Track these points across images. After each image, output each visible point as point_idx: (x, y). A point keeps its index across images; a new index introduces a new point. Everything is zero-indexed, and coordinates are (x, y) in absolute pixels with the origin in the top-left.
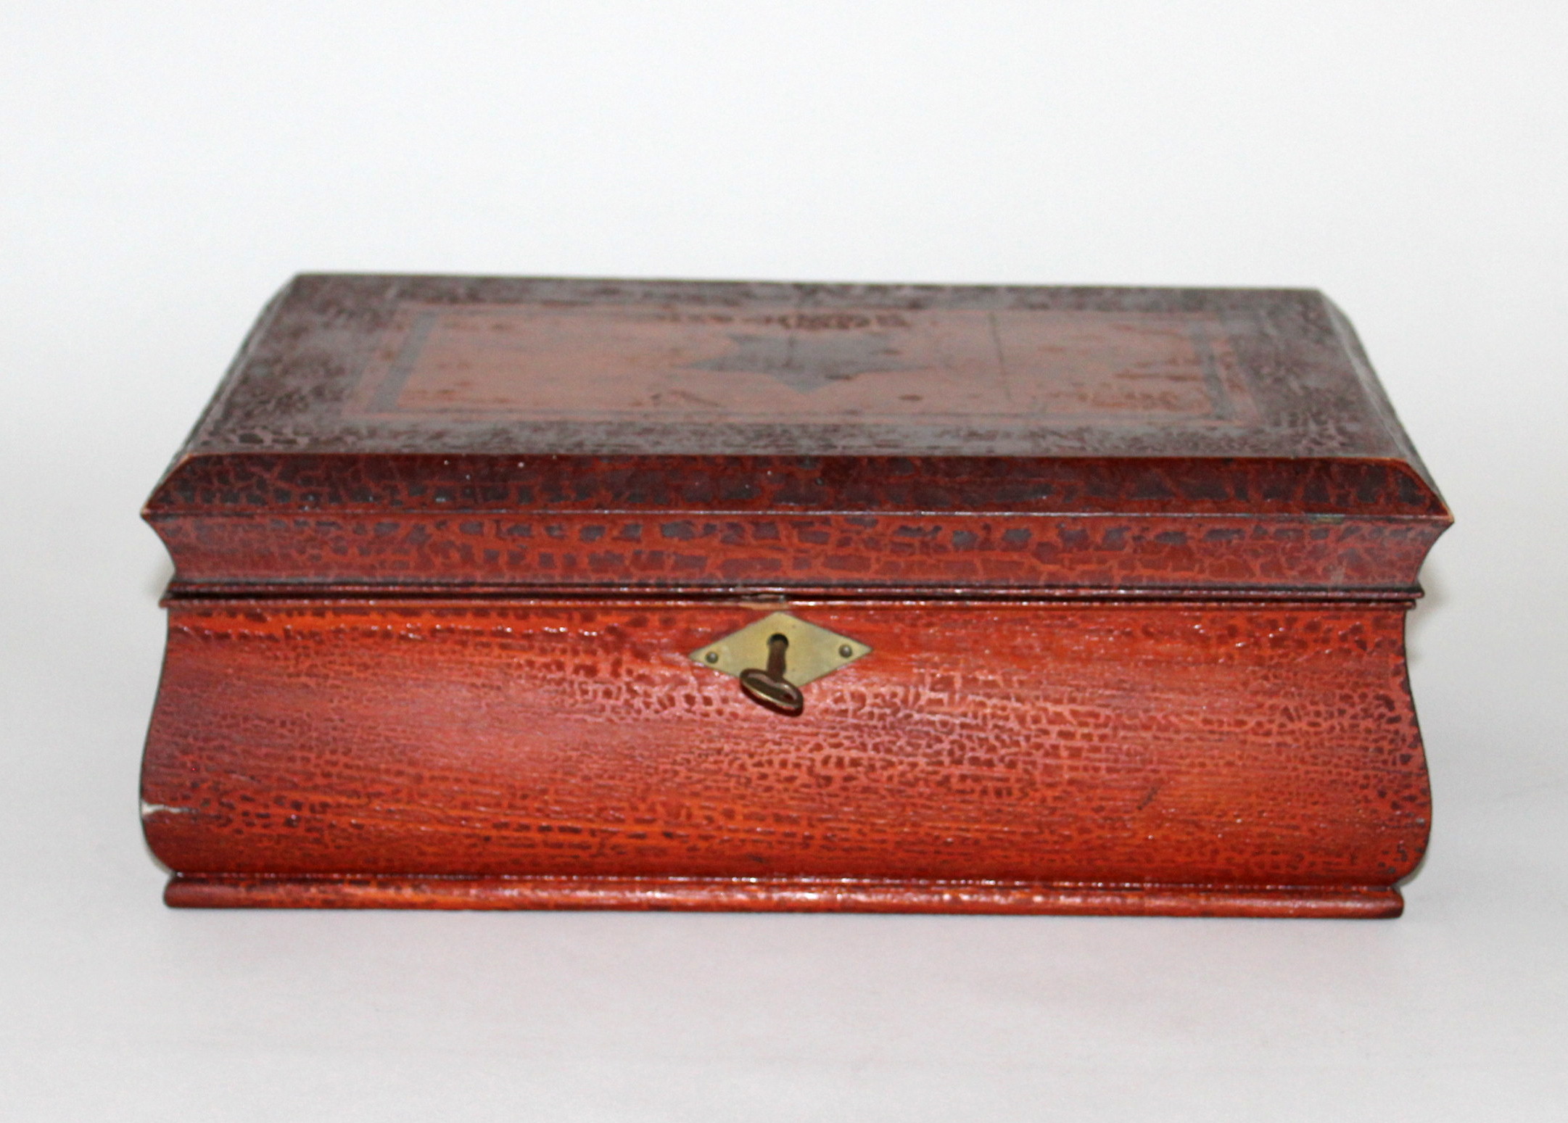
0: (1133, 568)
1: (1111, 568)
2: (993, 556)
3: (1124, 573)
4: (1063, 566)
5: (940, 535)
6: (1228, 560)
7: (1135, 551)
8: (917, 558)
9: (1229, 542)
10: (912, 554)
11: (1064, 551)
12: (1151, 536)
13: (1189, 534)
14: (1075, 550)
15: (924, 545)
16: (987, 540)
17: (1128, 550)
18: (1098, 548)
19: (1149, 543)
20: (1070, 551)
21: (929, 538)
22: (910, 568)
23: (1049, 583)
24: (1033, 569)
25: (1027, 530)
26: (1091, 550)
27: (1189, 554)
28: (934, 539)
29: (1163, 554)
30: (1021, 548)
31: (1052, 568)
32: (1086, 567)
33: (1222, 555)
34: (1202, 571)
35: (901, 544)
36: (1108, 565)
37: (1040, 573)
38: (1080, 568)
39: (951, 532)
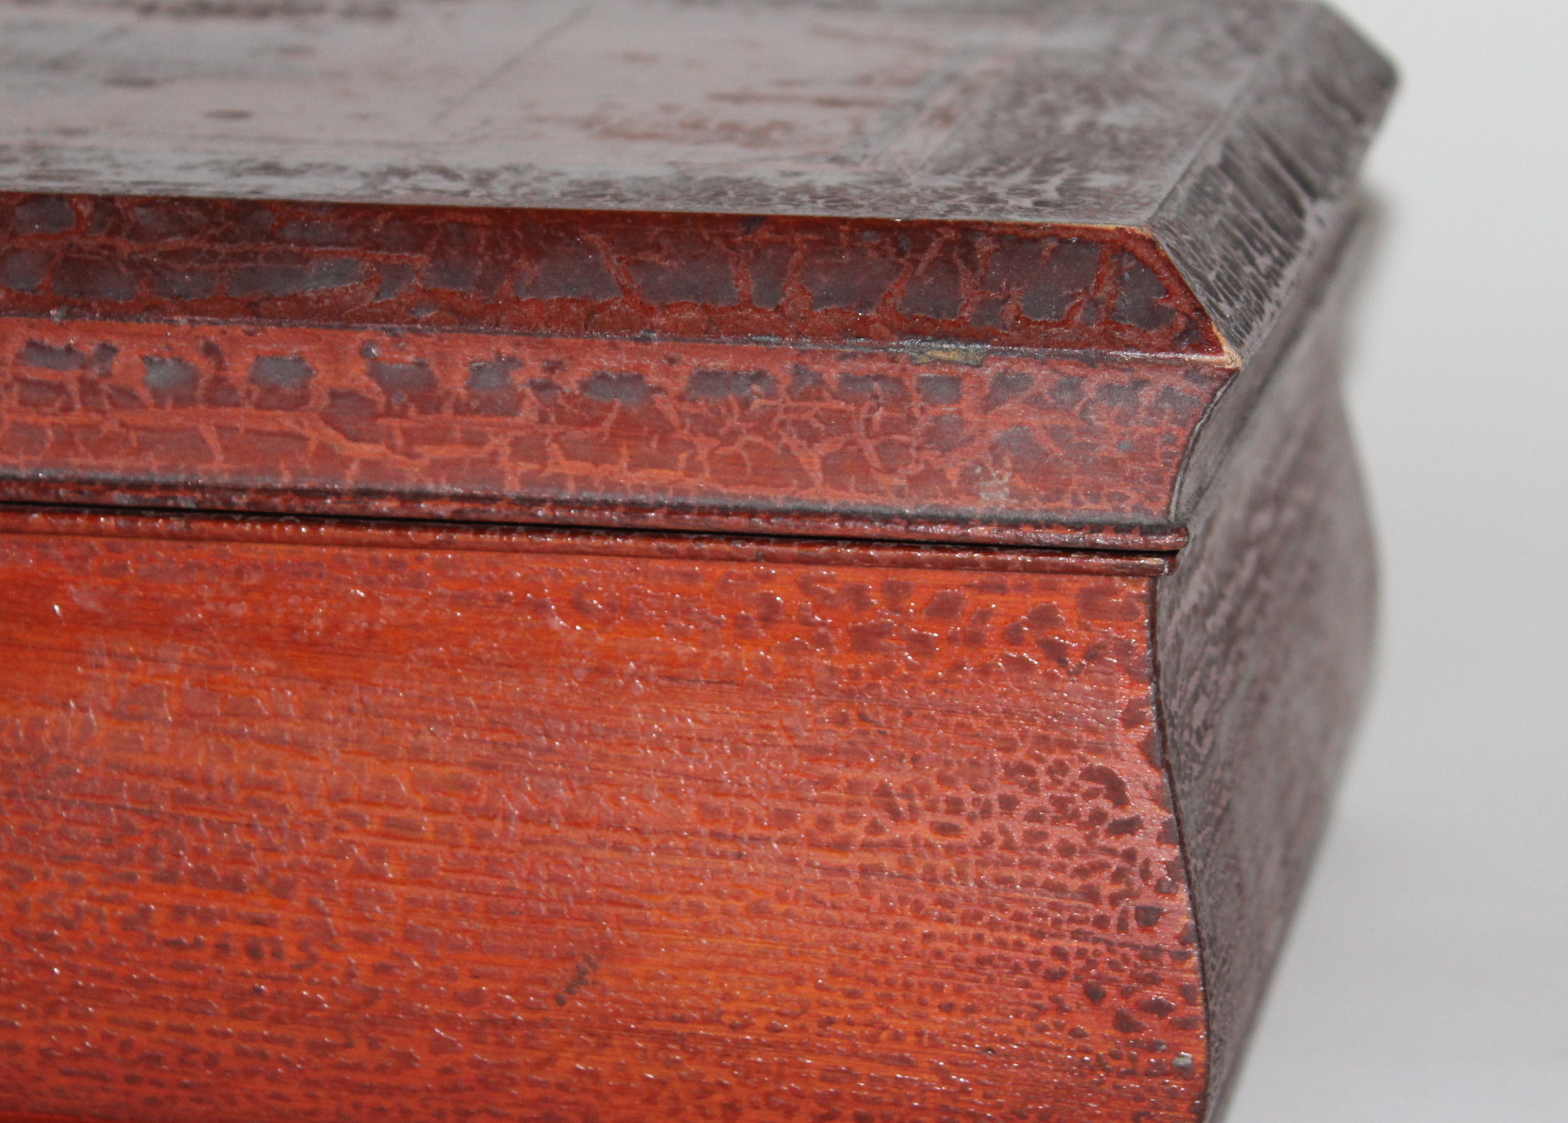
0: (543, 459)
1: (494, 454)
2: (243, 418)
3: (524, 467)
4: (392, 448)
5: (117, 364)
6: (748, 446)
7: (543, 419)
8: (77, 416)
9: (745, 404)
10: (67, 409)
11: (389, 412)
12: (571, 384)
13: (653, 380)
14: (412, 411)
15: (89, 387)
16: (218, 381)
17: (527, 414)
18: (461, 409)
19: (569, 398)
20: (402, 415)
21: (94, 372)
22: (66, 443)
23: (362, 486)
24: (324, 452)
25: (299, 360)
26: (447, 411)
27: (665, 434)
28: (107, 375)
29: (607, 425)
30: (298, 402)
31: (367, 450)
32: (443, 452)
33: (734, 433)
34: (693, 469)
35: (38, 384)
36: (488, 448)
37: (346, 462)
38: (429, 453)
39: (139, 361)
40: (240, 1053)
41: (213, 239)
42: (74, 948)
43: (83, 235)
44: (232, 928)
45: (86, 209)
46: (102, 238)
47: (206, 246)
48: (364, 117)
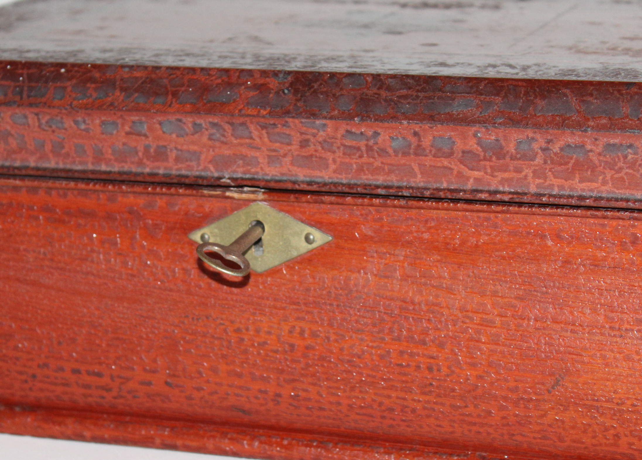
0: (545, 178)
1: (526, 176)
2: (428, 161)
3: (538, 181)
4: (486, 173)
5: (380, 139)
6: (626, 174)
7: (545, 162)
8: (365, 159)
9: (625, 157)
10: (361, 157)
11: (485, 159)
12: (556, 148)
13: (588, 147)
14: (494, 159)
15: (369, 148)
16: (419, 146)
17: (539, 160)
18: (513, 158)
19: (556, 154)
20: (490, 160)
21: (371, 143)
22: (360, 170)
23: (474, 188)
24: (460, 175)
25: (450, 138)
26: (508, 158)
27: (593, 169)
28: (377, 143)
29: (570, 165)
30: (450, 155)
31: (476, 174)
32: (506, 175)
33: (621, 169)
34: (604, 183)
35: (350, 147)
36: (524, 173)
37: (468, 179)
38: (500, 175)
39: (388, 138)
40: (424, 408)
41: (418, 91)
42: (361, 365)
43: (368, 89)
44: (422, 360)
45: (369, 79)
46: (375, 90)
47: (415, 94)
48: (482, 46)
